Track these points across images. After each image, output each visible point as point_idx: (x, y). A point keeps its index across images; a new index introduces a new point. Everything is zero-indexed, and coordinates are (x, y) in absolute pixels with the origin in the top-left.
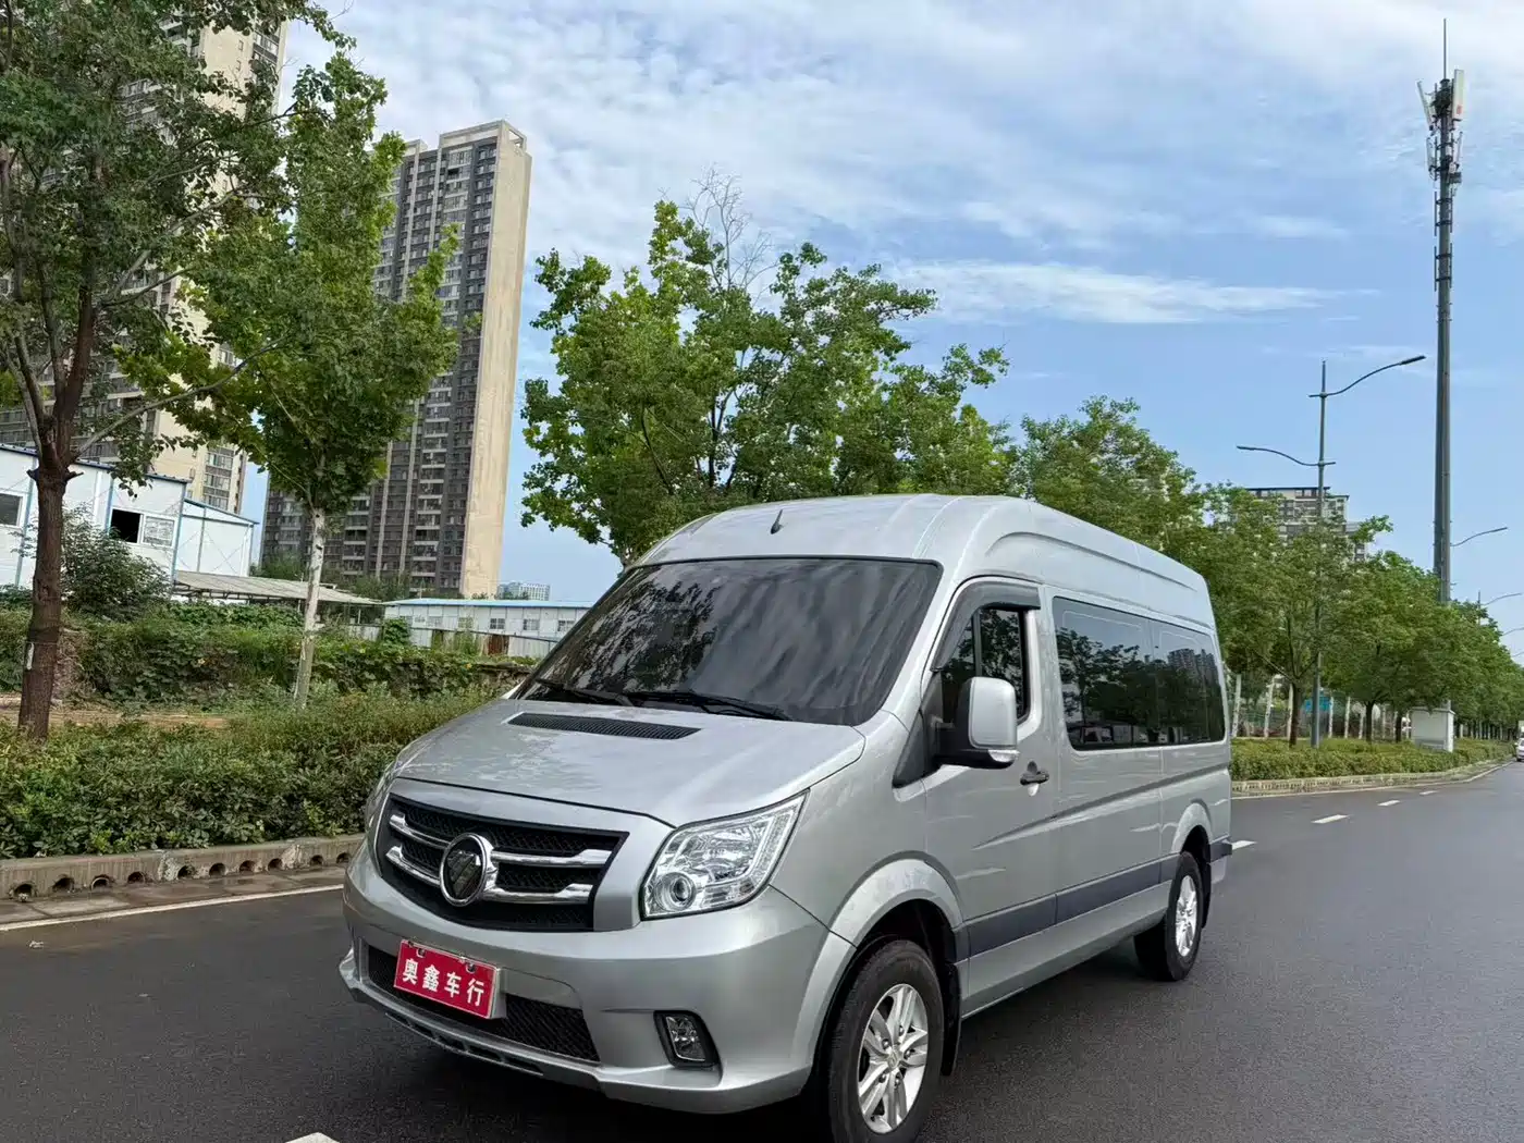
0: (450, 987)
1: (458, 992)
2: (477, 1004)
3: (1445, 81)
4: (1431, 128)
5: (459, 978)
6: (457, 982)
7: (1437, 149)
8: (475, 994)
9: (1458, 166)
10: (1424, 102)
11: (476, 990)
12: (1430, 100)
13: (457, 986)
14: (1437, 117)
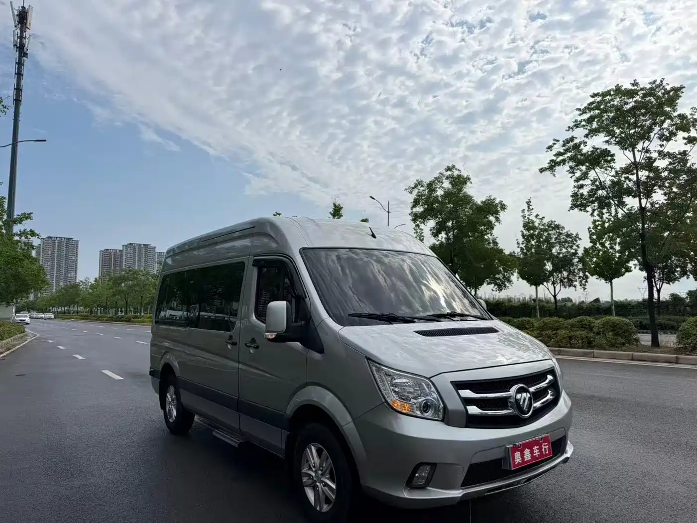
0: (535, 453)
1: (539, 453)
2: (547, 452)
3: (23, 7)
4: (16, 26)
5: (538, 447)
6: (538, 449)
7: (18, 37)
8: (545, 449)
9: (27, 50)
10: (13, 12)
11: (545, 447)
12: (16, 13)
13: (538, 451)
14: (19, 22)
